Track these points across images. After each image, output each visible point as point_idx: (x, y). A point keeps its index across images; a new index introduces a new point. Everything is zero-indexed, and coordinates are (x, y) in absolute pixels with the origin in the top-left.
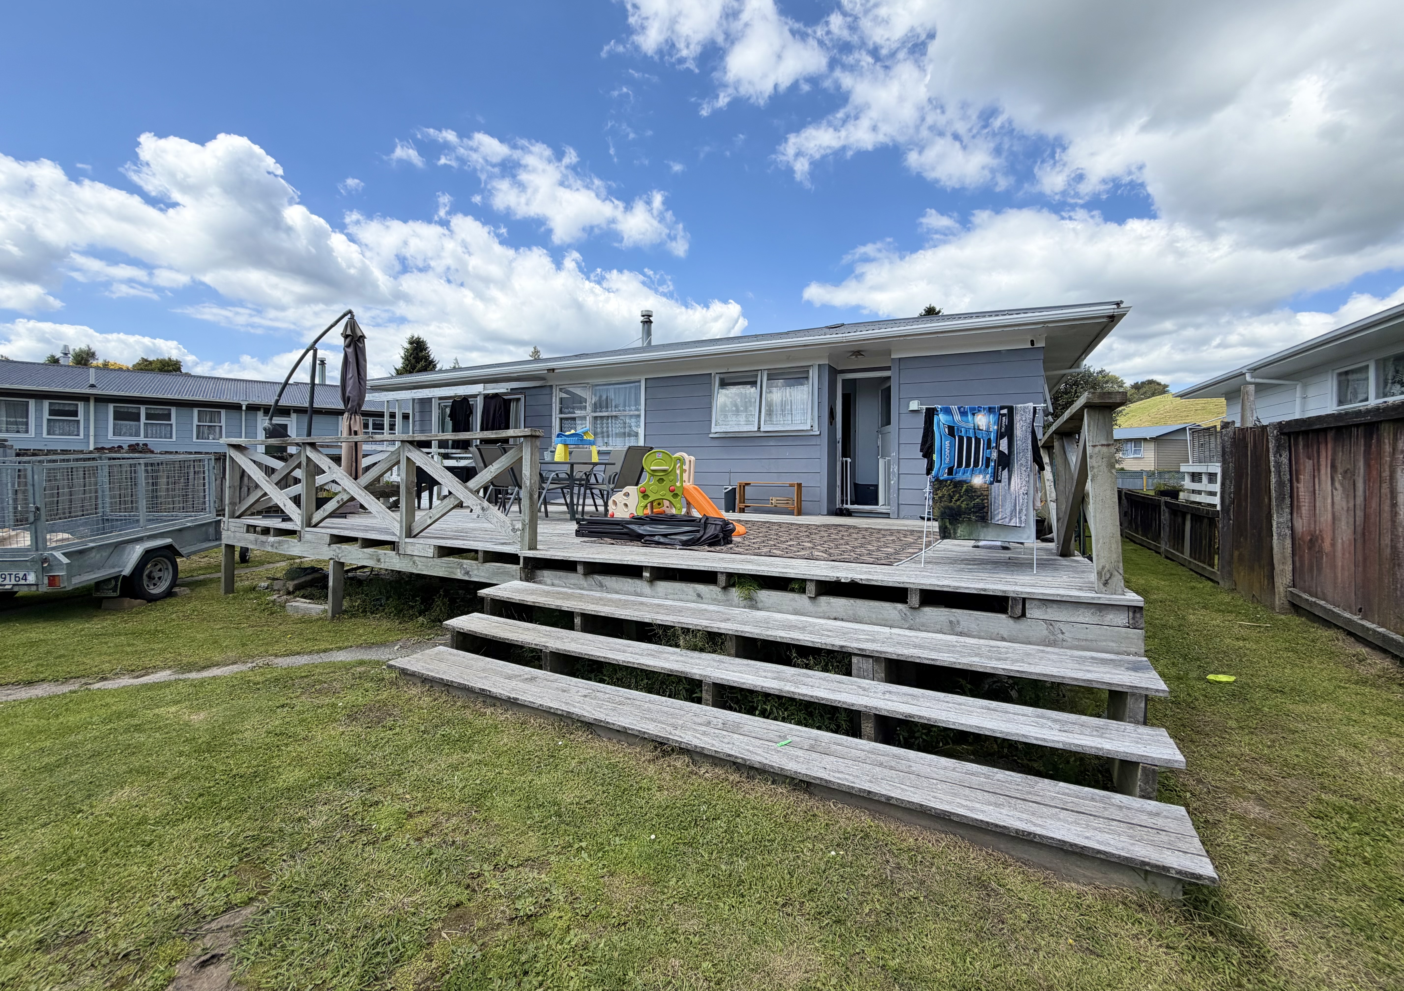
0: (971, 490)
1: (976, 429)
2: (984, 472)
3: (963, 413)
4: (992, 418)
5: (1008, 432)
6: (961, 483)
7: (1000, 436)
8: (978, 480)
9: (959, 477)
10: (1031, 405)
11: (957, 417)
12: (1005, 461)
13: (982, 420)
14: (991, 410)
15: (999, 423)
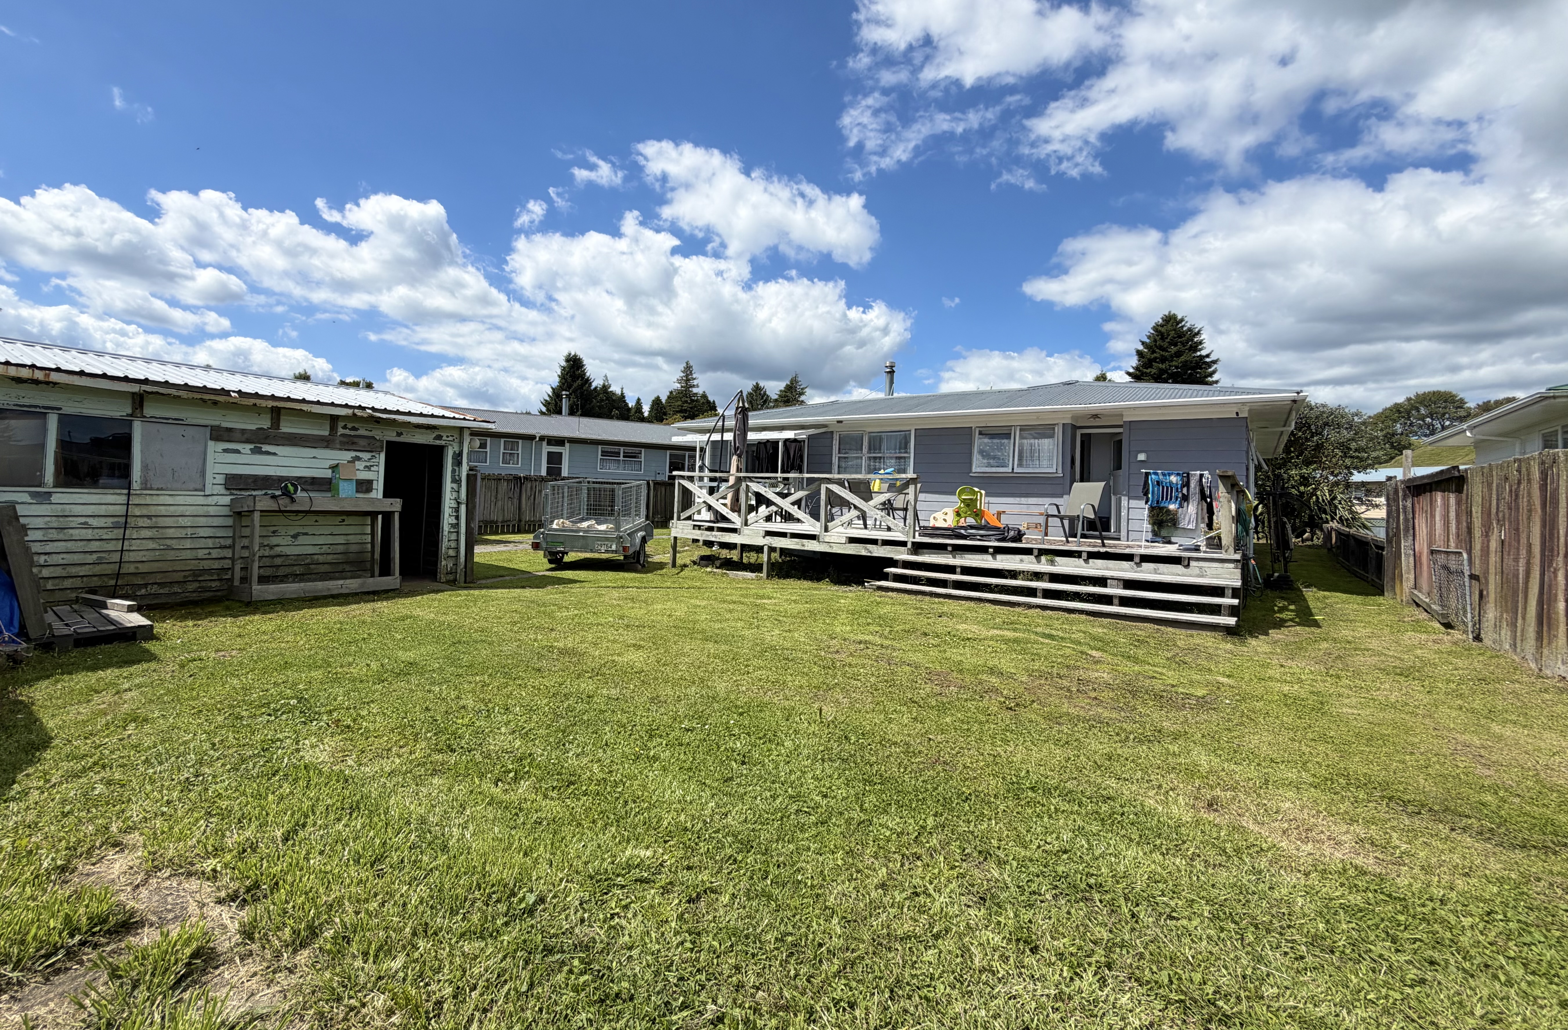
0: (1168, 511)
1: (1171, 482)
2: (1175, 503)
3: (1164, 475)
4: (1179, 478)
5: (1187, 484)
6: (1163, 508)
7: (1183, 486)
8: (1172, 507)
9: (1162, 505)
10: (1198, 472)
11: (1161, 477)
12: (1186, 498)
13: (1174, 479)
14: (1178, 474)
15: (1182, 480)
